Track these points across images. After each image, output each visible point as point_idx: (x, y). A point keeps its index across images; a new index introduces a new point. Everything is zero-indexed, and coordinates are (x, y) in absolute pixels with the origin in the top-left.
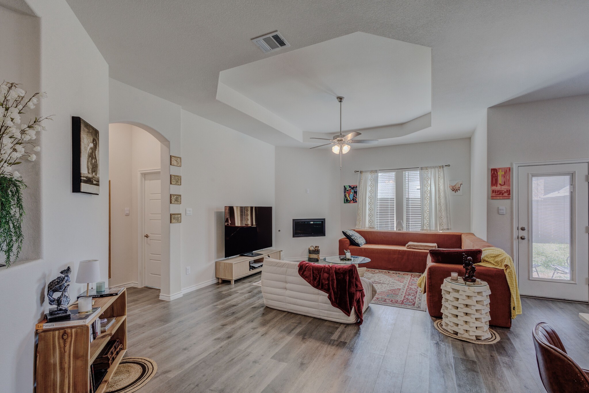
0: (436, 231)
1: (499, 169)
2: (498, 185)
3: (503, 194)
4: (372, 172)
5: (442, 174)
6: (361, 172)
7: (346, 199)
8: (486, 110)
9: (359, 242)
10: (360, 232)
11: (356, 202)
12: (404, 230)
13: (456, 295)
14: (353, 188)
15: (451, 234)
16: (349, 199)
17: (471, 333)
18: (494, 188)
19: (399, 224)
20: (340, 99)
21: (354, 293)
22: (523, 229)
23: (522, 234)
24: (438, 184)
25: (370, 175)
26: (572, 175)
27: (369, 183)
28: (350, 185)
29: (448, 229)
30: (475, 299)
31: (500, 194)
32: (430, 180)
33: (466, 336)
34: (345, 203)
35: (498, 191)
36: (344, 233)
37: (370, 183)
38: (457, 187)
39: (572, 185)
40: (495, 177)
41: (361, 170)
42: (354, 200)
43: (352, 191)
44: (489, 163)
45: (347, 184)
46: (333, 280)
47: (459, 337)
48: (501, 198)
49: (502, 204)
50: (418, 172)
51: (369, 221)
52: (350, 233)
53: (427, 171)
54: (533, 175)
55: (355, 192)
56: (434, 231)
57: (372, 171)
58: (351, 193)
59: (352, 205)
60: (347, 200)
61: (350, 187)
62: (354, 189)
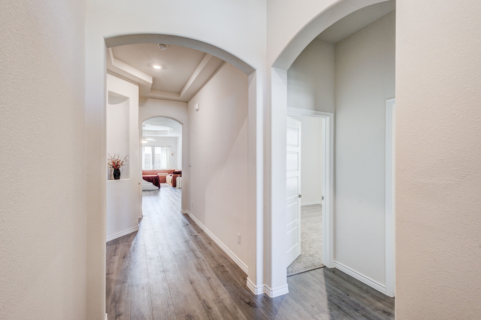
5: (168, 149)
13: (180, 180)
19: (153, 167)
24: (167, 153)
29: (170, 168)
32: (164, 151)
38: (173, 154)
50: (160, 148)
53: (163, 147)
56: (166, 169)
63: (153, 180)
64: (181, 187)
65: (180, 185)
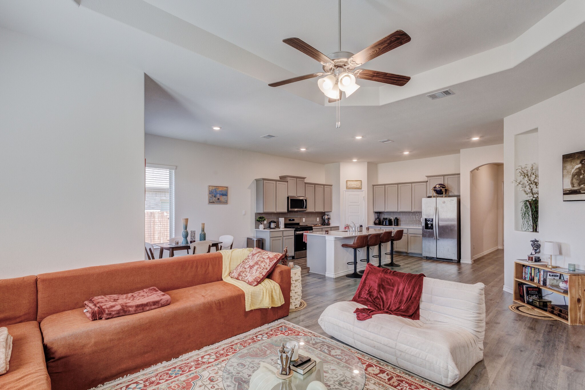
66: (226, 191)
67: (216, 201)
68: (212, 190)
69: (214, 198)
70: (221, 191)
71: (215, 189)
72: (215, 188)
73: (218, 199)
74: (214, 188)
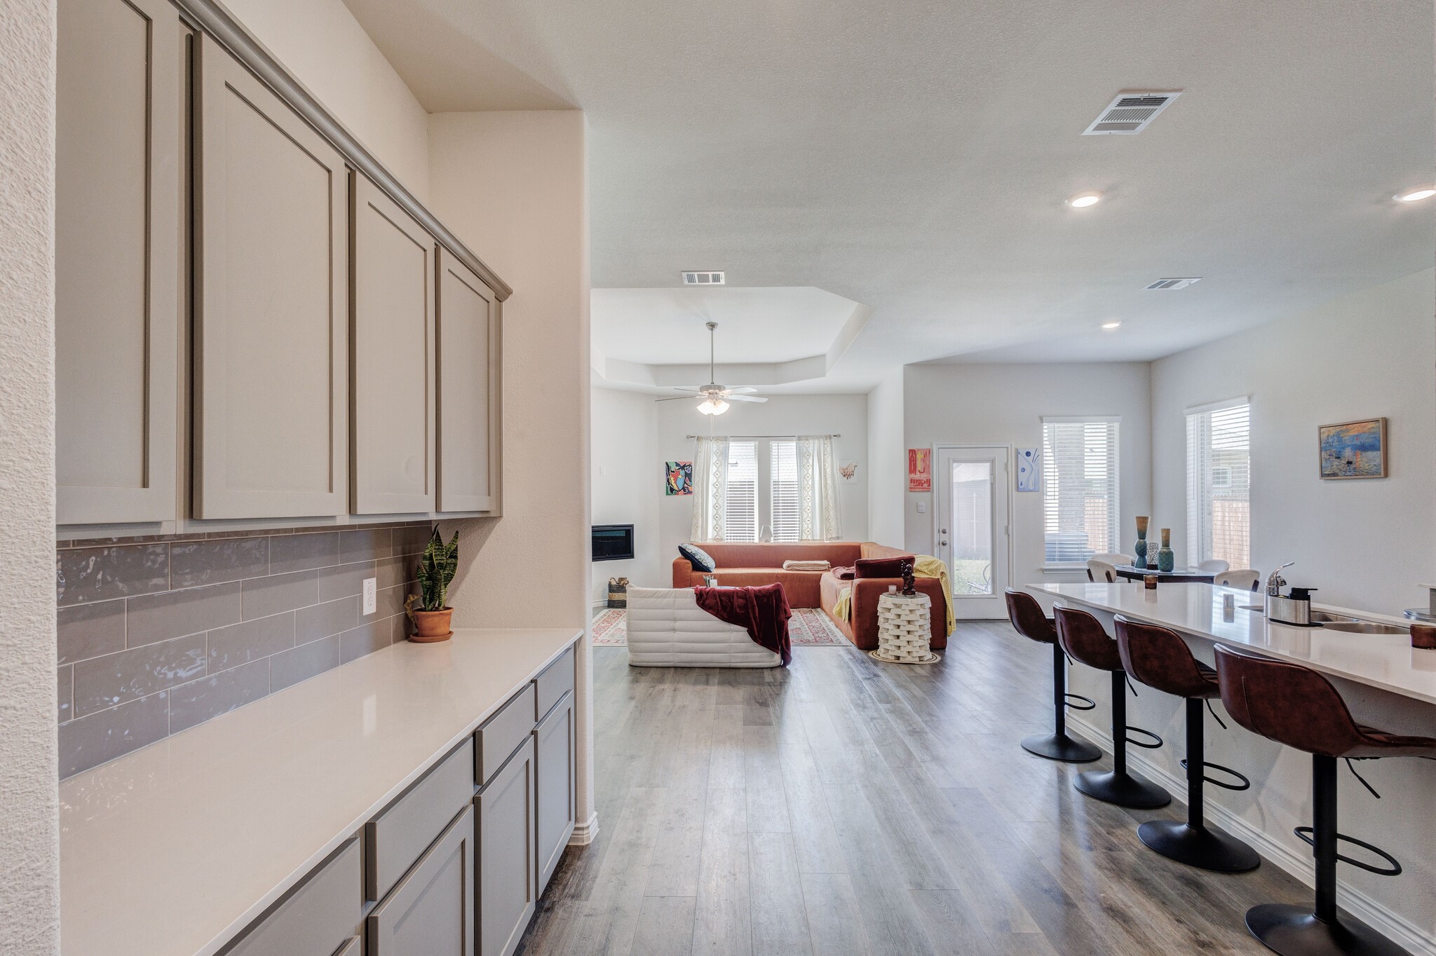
0: (822, 541)
1: (918, 450)
2: (917, 472)
3: (922, 485)
4: (717, 439)
5: (829, 449)
6: (699, 439)
7: (669, 488)
8: (902, 367)
9: (709, 564)
10: (702, 547)
11: (690, 492)
12: (772, 542)
13: (898, 611)
14: (683, 468)
15: (846, 544)
16: (676, 488)
17: (915, 654)
18: (913, 476)
19: (766, 532)
20: (712, 326)
21: (784, 622)
22: (944, 532)
23: (944, 538)
24: (824, 465)
25: (715, 445)
26: (993, 462)
27: (713, 459)
28: (678, 461)
29: (838, 538)
30: (918, 613)
31: (919, 485)
32: (811, 458)
33: (909, 659)
34: (667, 494)
35: (917, 480)
36: (682, 550)
37: (715, 459)
38: (850, 470)
39: (992, 475)
40: (914, 461)
41: (699, 436)
42: (686, 490)
43: (682, 472)
44: (906, 441)
45: (672, 461)
46: (753, 607)
47: (902, 660)
48: (921, 490)
49: (921, 498)
50: (792, 445)
51: (715, 528)
52: (691, 549)
53: (807, 442)
54: (954, 461)
55: (688, 476)
56: (818, 542)
57: (718, 437)
58: (680, 477)
59: (681, 498)
60: (672, 490)
61: (677, 464)
62: (686, 470)
63: (750, 611)
64: (905, 654)
65: (897, 642)
66: (1374, 433)
67: (1340, 470)
68: (1328, 437)
69: (1336, 462)
70: (1357, 436)
71: (1338, 435)
72: (1338, 429)
73: (1349, 463)
74: (1333, 431)
